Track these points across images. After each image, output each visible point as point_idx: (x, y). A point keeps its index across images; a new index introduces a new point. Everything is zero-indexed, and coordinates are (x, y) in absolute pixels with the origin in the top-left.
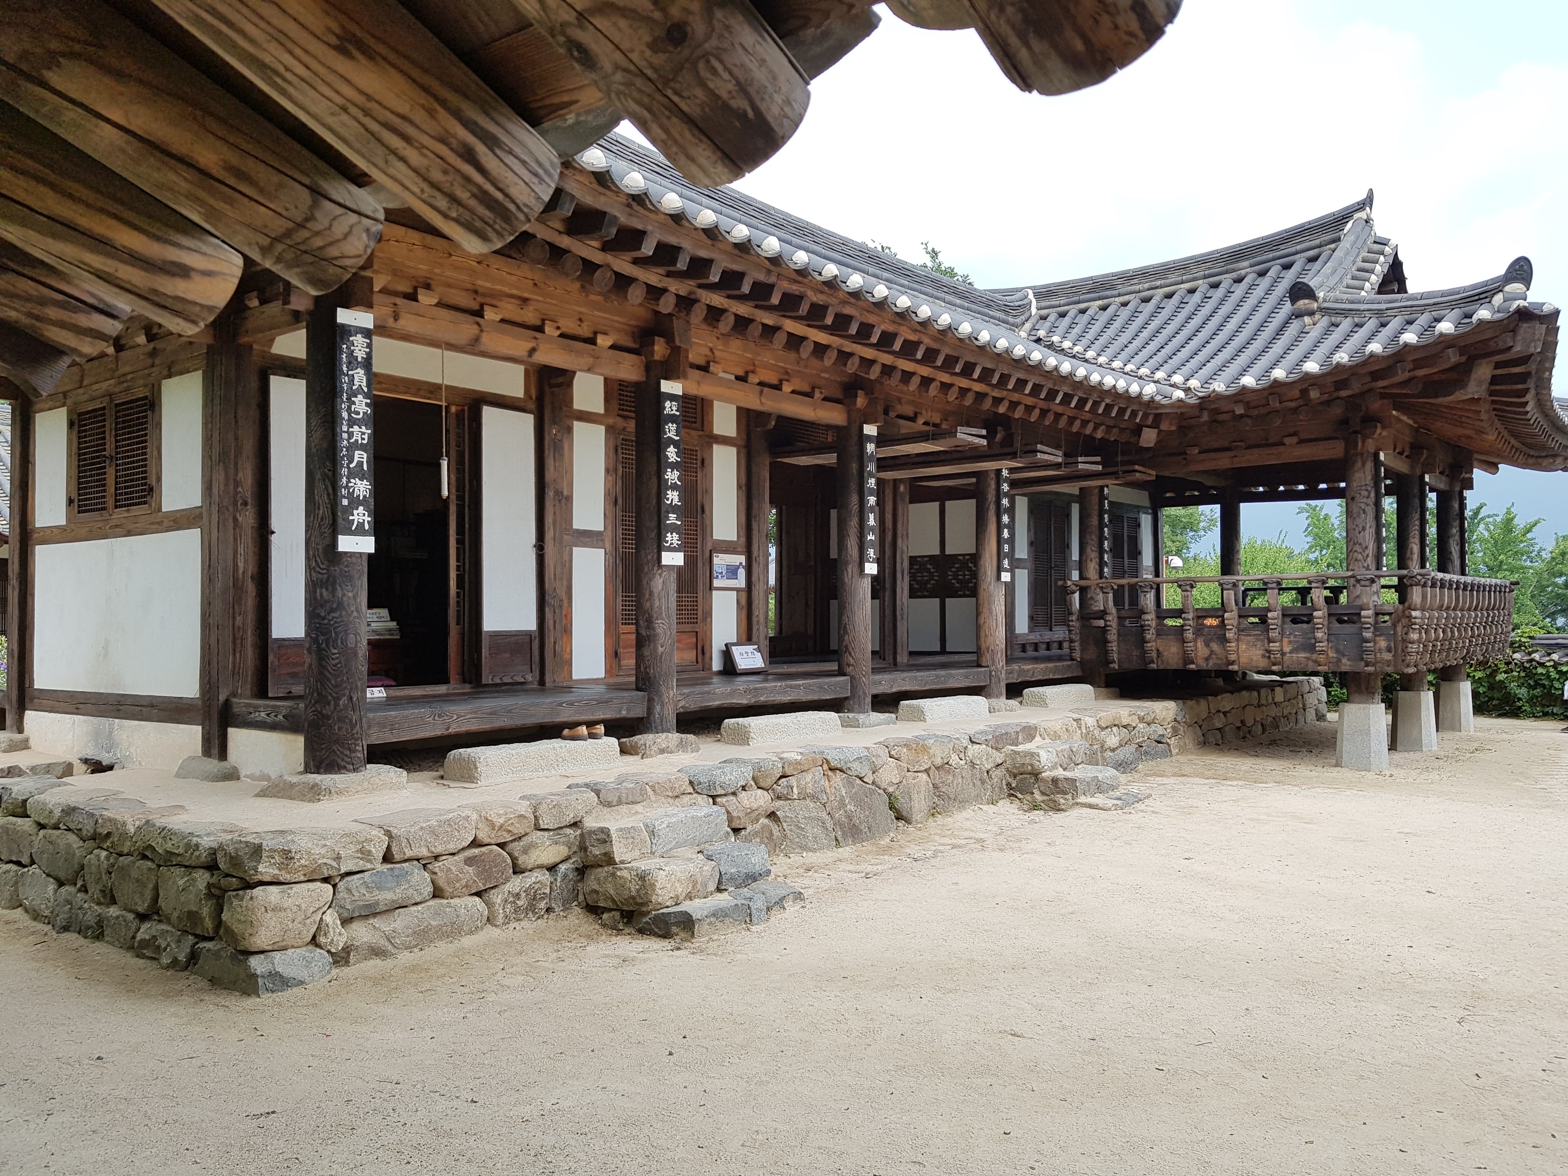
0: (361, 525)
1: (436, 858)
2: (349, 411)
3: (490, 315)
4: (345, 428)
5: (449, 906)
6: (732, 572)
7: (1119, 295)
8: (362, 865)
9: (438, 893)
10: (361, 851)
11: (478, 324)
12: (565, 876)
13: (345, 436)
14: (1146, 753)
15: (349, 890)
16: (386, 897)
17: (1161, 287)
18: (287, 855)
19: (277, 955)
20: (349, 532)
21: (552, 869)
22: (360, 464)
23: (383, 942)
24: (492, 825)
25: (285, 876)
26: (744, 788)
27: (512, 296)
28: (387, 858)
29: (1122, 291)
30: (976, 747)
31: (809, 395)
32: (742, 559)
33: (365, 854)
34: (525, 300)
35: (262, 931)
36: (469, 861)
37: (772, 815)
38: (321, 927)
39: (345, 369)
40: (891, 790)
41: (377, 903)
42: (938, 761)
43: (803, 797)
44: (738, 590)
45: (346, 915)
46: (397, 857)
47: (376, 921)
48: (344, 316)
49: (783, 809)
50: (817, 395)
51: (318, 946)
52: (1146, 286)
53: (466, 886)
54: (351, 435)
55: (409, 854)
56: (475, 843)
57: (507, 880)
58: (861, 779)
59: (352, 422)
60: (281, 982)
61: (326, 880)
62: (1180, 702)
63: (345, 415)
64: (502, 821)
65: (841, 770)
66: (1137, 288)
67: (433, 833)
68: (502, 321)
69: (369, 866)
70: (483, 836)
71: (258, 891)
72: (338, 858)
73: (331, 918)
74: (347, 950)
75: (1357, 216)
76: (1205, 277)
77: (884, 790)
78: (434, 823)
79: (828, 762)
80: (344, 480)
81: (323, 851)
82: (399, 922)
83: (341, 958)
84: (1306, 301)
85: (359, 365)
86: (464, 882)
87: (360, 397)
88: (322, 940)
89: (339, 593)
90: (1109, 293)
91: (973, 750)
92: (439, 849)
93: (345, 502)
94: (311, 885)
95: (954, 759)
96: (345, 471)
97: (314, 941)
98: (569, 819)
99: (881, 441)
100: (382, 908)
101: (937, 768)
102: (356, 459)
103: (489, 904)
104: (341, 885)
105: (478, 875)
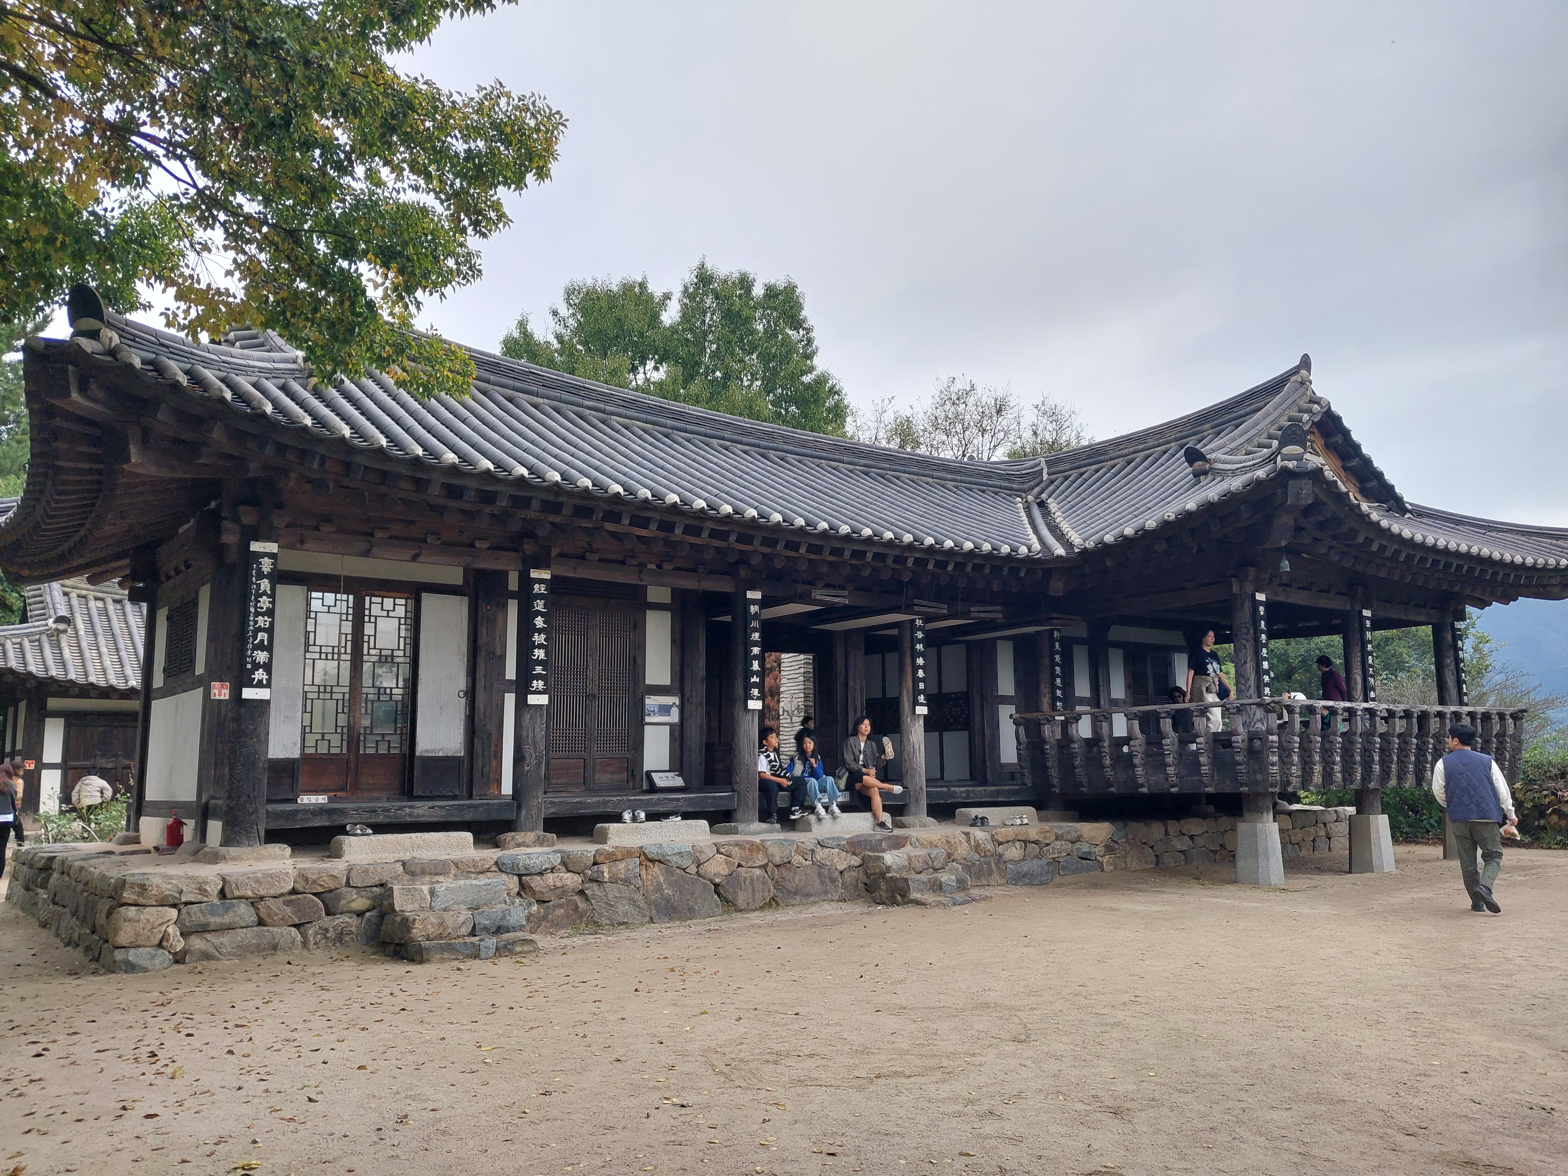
0: (260, 681)
1: (262, 898)
2: (256, 607)
3: (379, 534)
4: (251, 618)
5: (268, 931)
6: (665, 710)
7: (1111, 459)
8: (200, 898)
9: (261, 923)
10: (200, 889)
11: (369, 542)
12: (369, 920)
13: (252, 623)
14: (1064, 868)
15: (189, 914)
16: (215, 920)
17: (1143, 450)
18: (143, 887)
19: (132, 951)
20: (250, 685)
21: (360, 914)
22: (262, 641)
23: (212, 950)
24: (307, 880)
25: (141, 901)
26: (552, 870)
27: (400, 520)
28: (222, 894)
29: (1113, 455)
30: (826, 851)
31: (695, 570)
32: (676, 700)
33: (203, 891)
34: (413, 522)
35: (122, 933)
36: (287, 903)
37: (582, 892)
38: (165, 937)
39: (254, 579)
40: (717, 880)
41: (208, 924)
42: (778, 860)
43: (614, 880)
44: (672, 725)
45: (185, 930)
46: (228, 895)
47: (208, 936)
48: (255, 547)
49: (592, 890)
50: (701, 569)
51: (163, 948)
52: (1131, 450)
53: (282, 919)
54: (256, 622)
55: (237, 893)
56: (294, 892)
57: (319, 918)
58: (684, 870)
59: (257, 614)
60: (131, 968)
61: (174, 906)
62: (1120, 824)
63: (252, 610)
64: (314, 877)
65: (660, 862)
66: (1124, 452)
67: (257, 881)
68: (391, 537)
69: (205, 899)
70: (299, 887)
71: (123, 909)
72: (181, 892)
73: (172, 930)
74: (185, 952)
75: (1292, 379)
76: (1177, 440)
77: (711, 881)
78: (259, 875)
79: (644, 854)
80: (249, 652)
81: (170, 886)
82: (225, 939)
83: (179, 958)
84: (1200, 463)
85: (265, 577)
86: (280, 916)
87: (265, 598)
88: (165, 944)
89: (244, 726)
90: (1102, 458)
91: (821, 854)
92: (262, 892)
93: (249, 666)
94: (160, 909)
95: (797, 859)
96: (250, 646)
97: (160, 945)
98: (376, 880)
99: (764, 603)
100: (212, 927)
101: (777, 866)
102: (259, 638)
103: (304, 935)
104: (184, 910)
105: (294, 913)
